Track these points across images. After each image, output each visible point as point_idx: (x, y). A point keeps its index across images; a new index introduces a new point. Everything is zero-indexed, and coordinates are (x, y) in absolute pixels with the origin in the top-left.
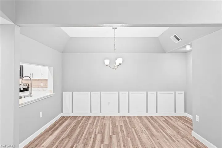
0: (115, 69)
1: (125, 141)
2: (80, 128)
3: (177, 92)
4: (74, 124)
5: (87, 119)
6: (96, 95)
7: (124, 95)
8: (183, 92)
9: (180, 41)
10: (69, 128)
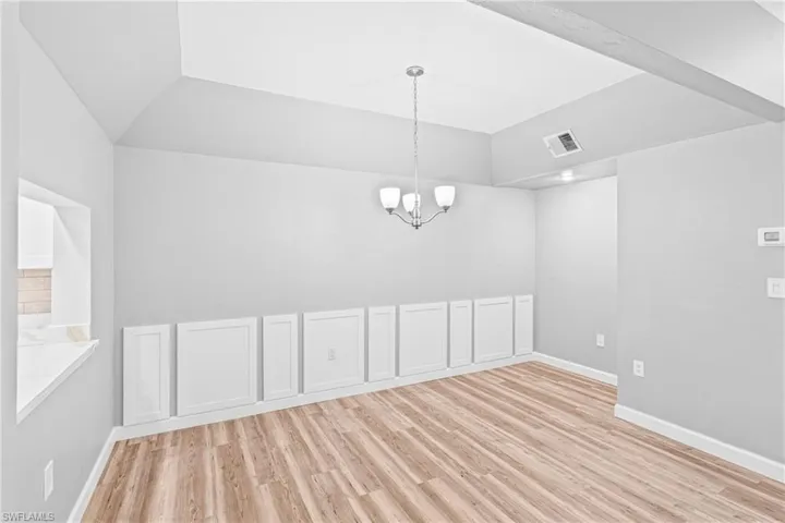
0: (417, 227)
1: (489, 492)
2: (262, 483)
3: (518, 298)
4: (219, 473)
5: (255, 428)
6: (281, 328)
7: (381, 317)
8: (531, 297)
9: (574, 151)
10: (209, 499)
